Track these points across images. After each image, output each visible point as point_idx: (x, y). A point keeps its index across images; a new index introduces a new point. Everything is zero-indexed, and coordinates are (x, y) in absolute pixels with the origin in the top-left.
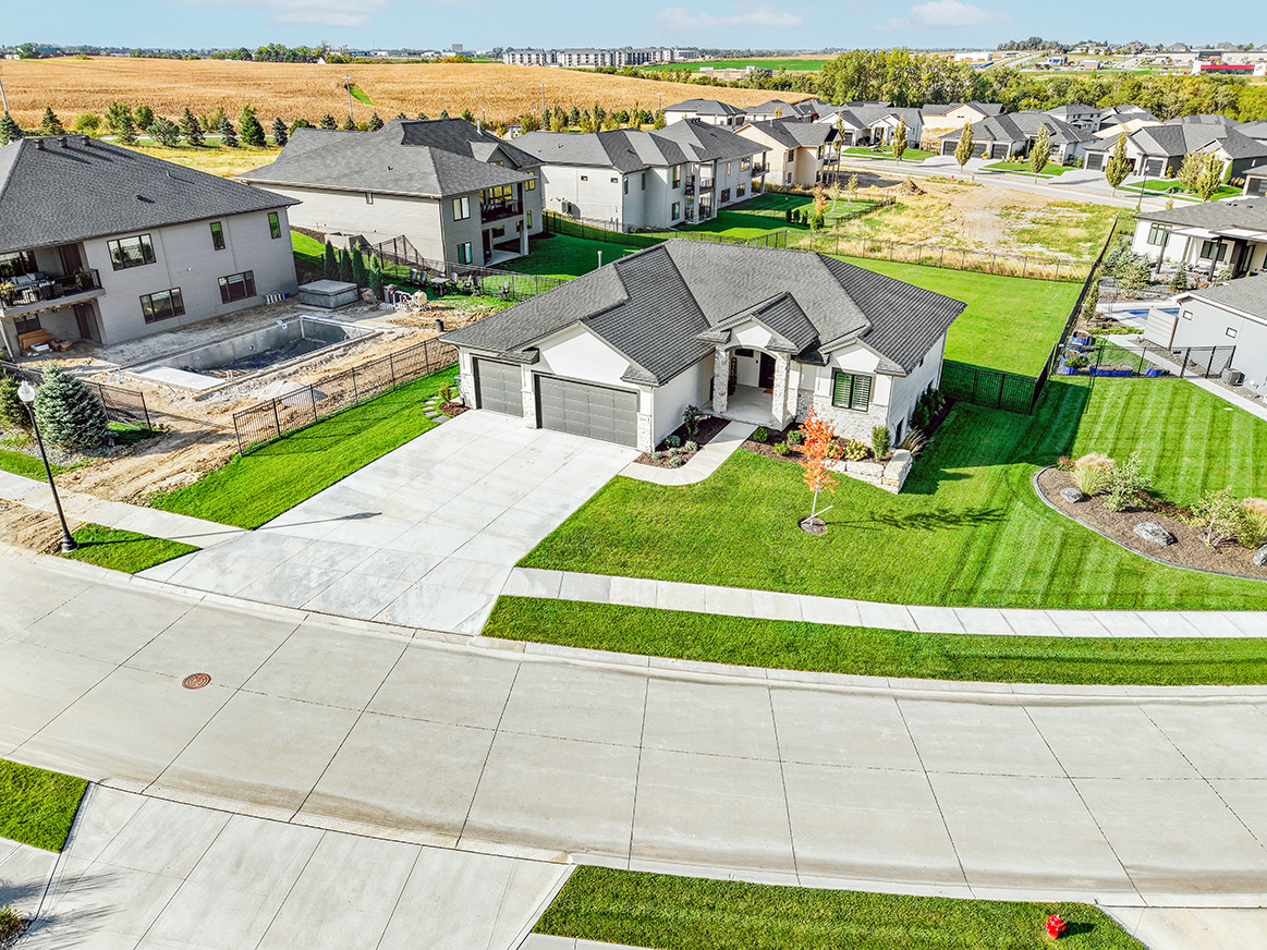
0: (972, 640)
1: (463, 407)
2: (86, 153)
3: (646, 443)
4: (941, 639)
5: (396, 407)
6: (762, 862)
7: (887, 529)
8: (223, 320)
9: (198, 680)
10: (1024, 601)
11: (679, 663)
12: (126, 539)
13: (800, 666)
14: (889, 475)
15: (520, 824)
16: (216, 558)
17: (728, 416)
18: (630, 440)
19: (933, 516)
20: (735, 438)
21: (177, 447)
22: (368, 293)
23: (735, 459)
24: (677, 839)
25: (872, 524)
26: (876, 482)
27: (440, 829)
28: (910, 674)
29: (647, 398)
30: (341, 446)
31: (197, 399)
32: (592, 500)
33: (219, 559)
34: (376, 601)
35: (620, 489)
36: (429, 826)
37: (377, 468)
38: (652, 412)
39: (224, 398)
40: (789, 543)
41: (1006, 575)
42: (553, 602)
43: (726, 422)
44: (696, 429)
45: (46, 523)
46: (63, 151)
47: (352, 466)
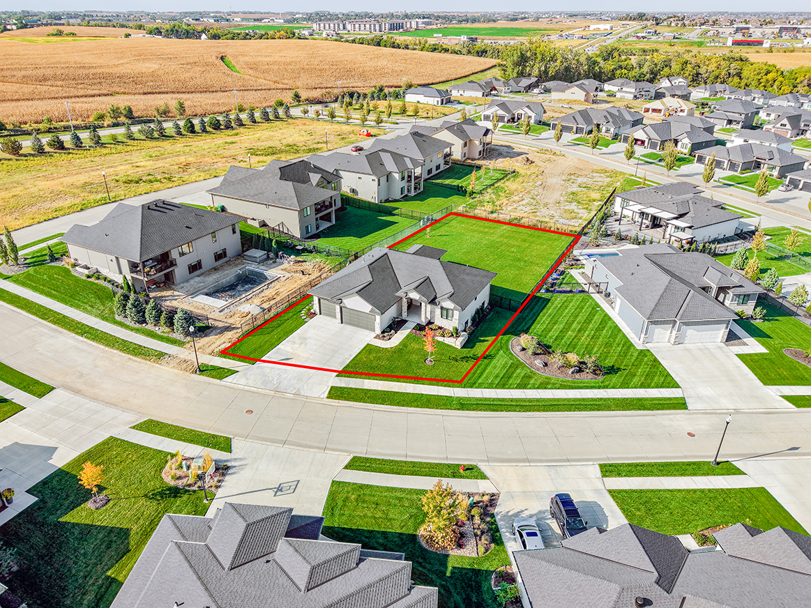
0: (469, 399)
1: (315, 314)
2: (164, 208)
3: (378, 331)
4: (460, 399)
5: (291, 314)
6: (398, 456)
7: (453, 362)
8: (216, 269)
9: (250, 412)
10: (490, 386)
11: (383, 406)
12: (214, 368)
13: (417, 406)
14: (457, 343)
15: (340, 447)
16: (244, 374)
17: (407, 319)
18: (373, 330)
19: (470, 357)
20: (408, 328)
21: (220, 333)
22: (272, 255)
23: (408, 337)
24: (378, 450)
25: (449, 360)
26: (453, 345)
27: (319, 448)
28: (448, 409)
29: (378, 318)
30: (275, 332)
31: (220, 312)
32: (359, 353)
33: (245, 374)
34: (294, 388)
35: (369, 349)
36: (317, 448)
37: (288, 341)
38: (379, 322)
39: (229, 311)
40: (420, 368)
41: (487, 378)
42: (347, 388)
43: (407, 321)
44: (396, 325)
45: (188, 363)
46: (156, 208)
47: (279, 341)
